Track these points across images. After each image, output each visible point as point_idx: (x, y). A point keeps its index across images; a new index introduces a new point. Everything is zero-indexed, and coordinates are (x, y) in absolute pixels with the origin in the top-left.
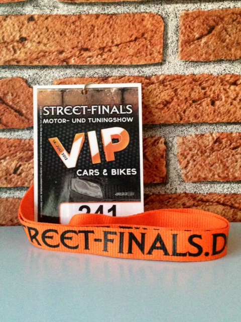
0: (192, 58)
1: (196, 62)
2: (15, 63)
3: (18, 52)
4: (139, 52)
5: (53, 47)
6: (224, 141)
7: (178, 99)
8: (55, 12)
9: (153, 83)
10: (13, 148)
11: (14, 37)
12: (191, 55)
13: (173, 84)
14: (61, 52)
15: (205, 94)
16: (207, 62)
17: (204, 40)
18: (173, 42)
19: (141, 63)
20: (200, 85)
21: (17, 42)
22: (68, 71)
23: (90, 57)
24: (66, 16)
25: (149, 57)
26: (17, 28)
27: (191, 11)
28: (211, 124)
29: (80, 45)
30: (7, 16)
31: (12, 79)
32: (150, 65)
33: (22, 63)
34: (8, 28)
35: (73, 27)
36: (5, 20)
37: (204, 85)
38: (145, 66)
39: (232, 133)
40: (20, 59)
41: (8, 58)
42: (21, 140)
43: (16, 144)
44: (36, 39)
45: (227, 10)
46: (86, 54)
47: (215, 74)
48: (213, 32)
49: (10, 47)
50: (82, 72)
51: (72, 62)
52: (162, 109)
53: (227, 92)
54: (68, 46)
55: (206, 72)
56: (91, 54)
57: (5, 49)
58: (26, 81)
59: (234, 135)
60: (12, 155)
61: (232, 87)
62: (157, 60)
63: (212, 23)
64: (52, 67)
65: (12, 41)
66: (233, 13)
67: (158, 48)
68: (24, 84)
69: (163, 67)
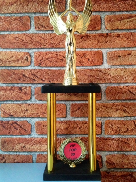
0: (74, 116)
1: (75, 117)
2: (24, 116)
3: (26, 114)
4: (59, 114)
5: (35, 112)
6: (83, 139)
7: (70, 127)
8: (36, 103)
9: (63, 123)
10: (23, 140)
11: (25, 109)
12: (74, 115)
13: (69, 123)
14: (38, 114)
15: (78, 126)
16: (78, 117)
17: (77, 111)
18: (68, 112)
19: (60, 117)
20: (76, 123)
21: (25, 111)
22: (39, 119)
23: (45, 115)
24: (39, 104)
25: (62, 115)
26: (25, 107)
27: (73, 103)
28: (79, 134)
29: (43, 112)
30: (23, 104)
31: (24, 121)
32: (62, 118)
33: (27, 117)
34: (23, 107)
35: (41, 107)
36: (22, 105)
37: (77, 123)
38: (61, 118)
39: (85, 137)
40: (26, 115)
41: (23, 115)
42: (26, 138)
43: (24, 139)
44: (31, 110)
45: (83, 103)
46: (44, 114)
47: (80, 121)
48: (80, 109)
49: (23, 112)
50: (43, 119)
51: (41, 116)
52: (66, 130)
53: (84, 126)
54: (39, 112)
55: (78, 120)
56: (46, 114)
57: (22, 113)
58: (28, 122)
59: (86, 138)
60: (23, 142)
61: (85, 124)
62: (64, 116)
63: (79, 107)
64: (35, 118)
65: (24, 110)
66: (85, 104)
67: (65, 113)
68: (27, 122)
69: (66, 118)
